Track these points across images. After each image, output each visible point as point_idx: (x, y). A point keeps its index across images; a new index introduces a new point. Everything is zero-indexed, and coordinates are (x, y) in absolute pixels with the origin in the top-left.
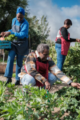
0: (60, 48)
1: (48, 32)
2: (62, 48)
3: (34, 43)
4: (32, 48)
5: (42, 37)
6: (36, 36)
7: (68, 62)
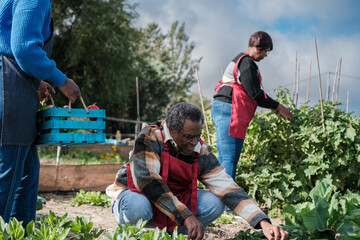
0: (227, 114)
1: (191, 72)
2: (235, 116)
3: (151, 102)
4: (145, 117)
5: (174, 85)
6: (158, 82)
7: (253, 157)
